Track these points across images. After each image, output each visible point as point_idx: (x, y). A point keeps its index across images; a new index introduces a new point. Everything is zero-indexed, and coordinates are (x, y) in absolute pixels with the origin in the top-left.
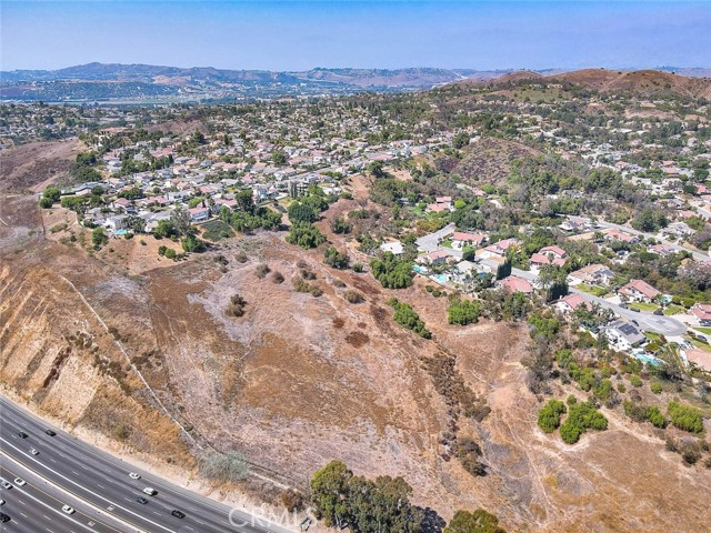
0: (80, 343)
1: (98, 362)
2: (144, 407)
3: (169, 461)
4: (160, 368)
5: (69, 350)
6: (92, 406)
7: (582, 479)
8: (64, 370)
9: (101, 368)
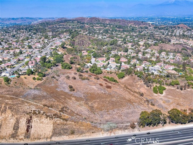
0: (35, 113)
1: (47, 116)
2: (75, 122)
3: (93, 133)
4: (69, 111)
5: (31, 117)
6: (54, 129)
7: (169, 99)
8: (33, 124)
9: (50, 118)
